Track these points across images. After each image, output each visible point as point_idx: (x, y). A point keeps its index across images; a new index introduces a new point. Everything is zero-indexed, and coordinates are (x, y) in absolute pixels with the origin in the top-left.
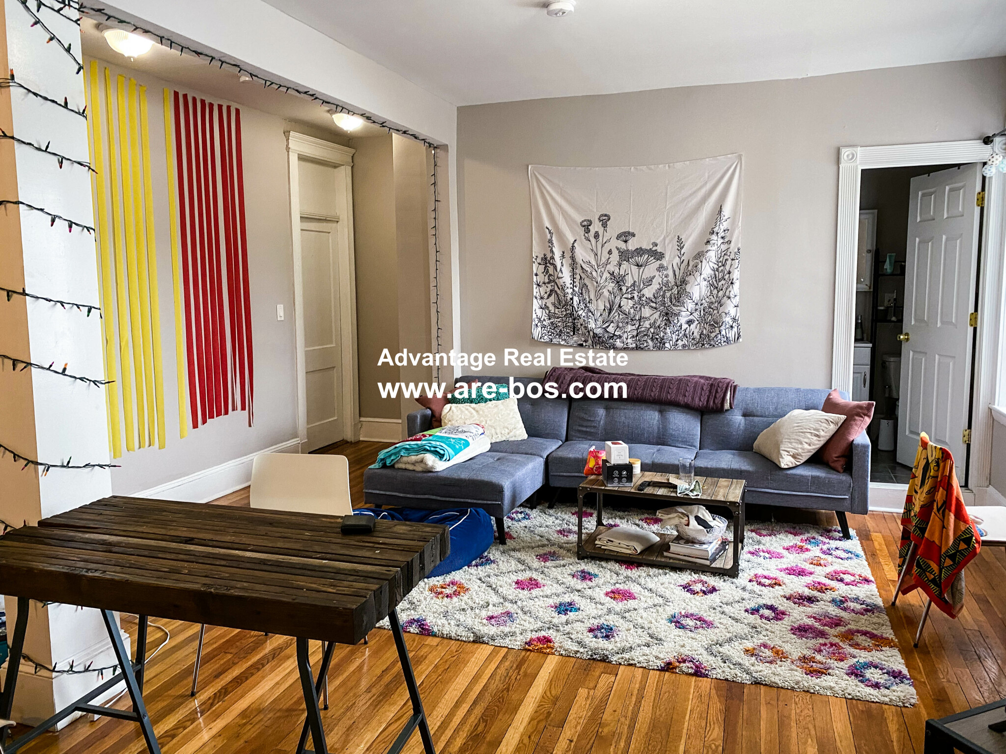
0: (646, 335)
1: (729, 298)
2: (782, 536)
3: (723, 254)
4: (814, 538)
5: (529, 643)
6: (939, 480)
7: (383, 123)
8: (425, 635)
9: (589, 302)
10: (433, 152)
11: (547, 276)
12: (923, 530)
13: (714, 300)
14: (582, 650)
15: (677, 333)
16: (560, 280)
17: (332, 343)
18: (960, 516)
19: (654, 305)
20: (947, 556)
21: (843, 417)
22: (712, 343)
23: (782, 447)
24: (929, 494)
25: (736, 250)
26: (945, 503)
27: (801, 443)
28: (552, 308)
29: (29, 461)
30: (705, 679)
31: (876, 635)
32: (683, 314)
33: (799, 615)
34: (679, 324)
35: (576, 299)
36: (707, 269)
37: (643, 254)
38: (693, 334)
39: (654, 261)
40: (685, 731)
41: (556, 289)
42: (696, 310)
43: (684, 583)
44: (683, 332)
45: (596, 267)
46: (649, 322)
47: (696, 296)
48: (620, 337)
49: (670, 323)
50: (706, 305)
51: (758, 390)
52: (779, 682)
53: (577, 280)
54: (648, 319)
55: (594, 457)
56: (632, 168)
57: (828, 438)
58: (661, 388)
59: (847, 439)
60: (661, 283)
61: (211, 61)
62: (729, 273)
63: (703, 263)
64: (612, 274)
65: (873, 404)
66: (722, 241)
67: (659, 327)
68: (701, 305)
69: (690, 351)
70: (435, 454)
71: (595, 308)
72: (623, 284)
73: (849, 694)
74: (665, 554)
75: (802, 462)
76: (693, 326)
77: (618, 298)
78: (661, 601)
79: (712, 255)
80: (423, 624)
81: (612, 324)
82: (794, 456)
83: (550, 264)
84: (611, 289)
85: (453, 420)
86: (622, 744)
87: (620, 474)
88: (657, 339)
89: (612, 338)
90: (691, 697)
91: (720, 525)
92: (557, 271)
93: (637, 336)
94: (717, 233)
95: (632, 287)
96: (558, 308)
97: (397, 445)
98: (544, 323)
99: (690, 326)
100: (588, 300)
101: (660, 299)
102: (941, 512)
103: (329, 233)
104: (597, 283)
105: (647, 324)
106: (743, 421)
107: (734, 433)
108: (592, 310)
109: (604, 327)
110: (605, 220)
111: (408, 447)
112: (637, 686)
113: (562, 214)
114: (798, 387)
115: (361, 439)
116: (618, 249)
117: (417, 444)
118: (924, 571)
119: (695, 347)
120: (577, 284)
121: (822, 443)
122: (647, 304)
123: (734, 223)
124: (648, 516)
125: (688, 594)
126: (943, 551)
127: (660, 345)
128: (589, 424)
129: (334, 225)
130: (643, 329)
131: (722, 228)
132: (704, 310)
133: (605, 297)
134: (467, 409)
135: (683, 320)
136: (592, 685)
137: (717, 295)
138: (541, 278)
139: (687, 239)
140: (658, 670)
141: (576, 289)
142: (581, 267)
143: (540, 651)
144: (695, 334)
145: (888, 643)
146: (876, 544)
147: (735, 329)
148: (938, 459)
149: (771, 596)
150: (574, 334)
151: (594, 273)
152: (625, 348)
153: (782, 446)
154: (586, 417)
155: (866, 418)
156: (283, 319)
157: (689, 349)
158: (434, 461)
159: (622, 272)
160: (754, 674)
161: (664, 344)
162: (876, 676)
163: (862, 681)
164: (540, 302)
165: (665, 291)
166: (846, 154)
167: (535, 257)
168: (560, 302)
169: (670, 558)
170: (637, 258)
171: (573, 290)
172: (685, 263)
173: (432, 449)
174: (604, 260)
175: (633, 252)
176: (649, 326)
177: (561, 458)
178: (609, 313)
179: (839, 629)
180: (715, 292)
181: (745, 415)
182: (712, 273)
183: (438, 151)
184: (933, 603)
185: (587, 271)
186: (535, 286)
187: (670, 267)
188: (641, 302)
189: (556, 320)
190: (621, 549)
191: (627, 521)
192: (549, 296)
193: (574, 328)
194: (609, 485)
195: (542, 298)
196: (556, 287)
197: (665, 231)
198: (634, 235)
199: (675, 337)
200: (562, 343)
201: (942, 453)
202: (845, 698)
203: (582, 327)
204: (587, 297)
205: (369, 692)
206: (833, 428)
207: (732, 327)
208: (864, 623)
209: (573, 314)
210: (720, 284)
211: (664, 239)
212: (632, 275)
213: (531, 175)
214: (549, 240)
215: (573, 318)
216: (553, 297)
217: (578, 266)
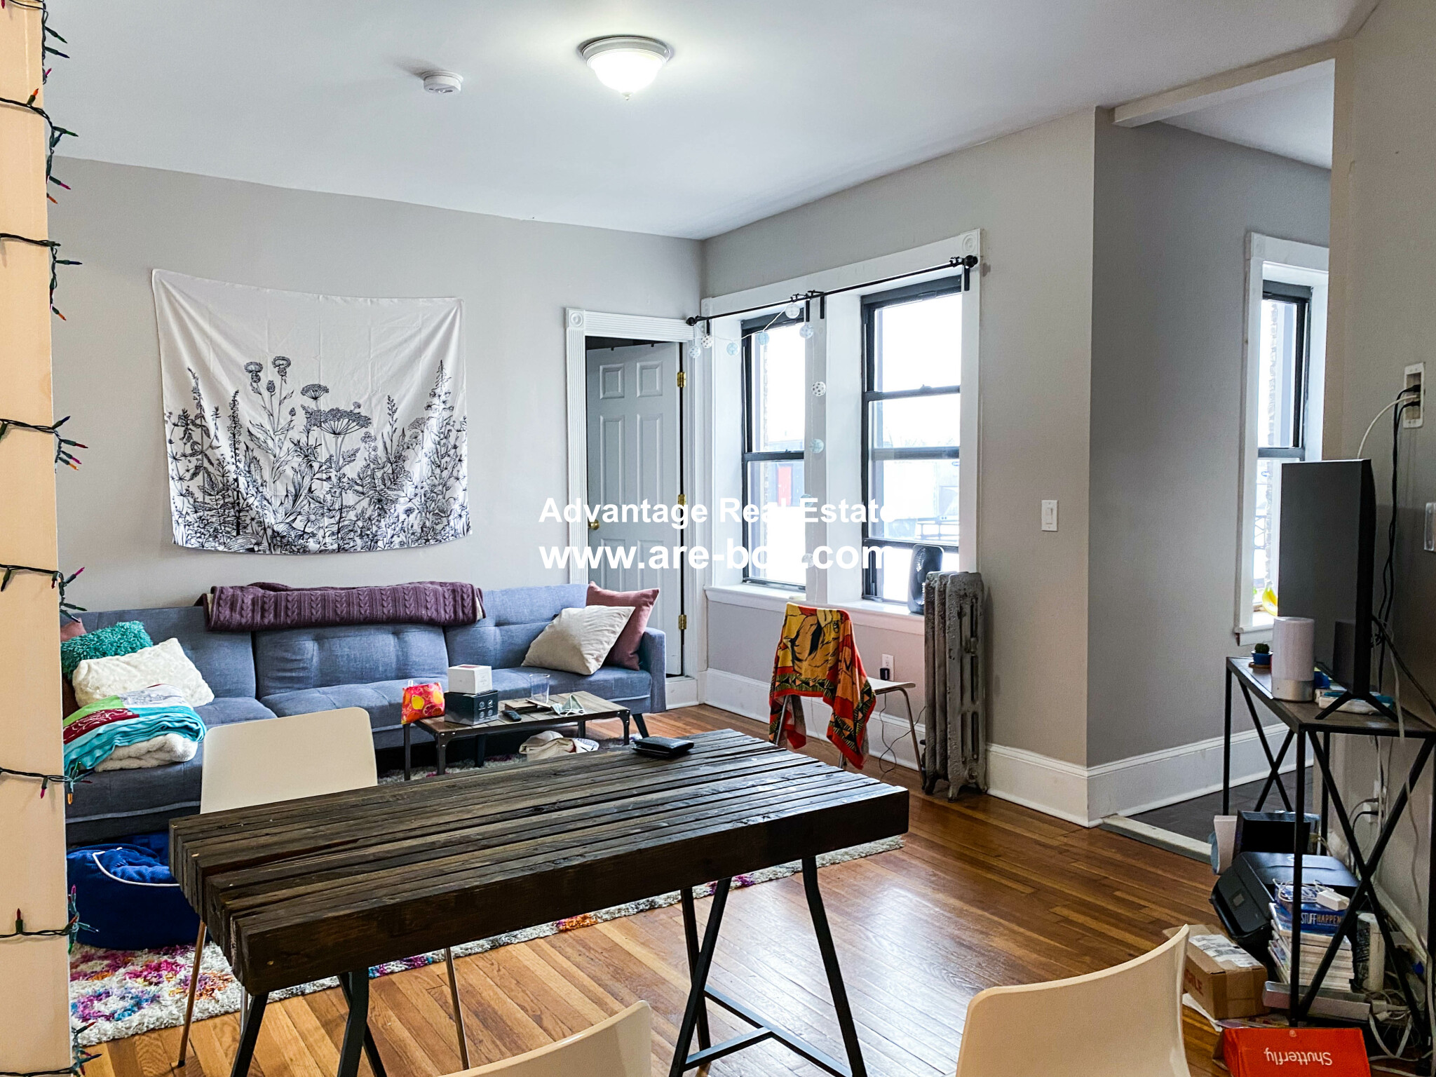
0: (352, 531)
1: (458, 479)
3: (445, 422)
8: (420, 966)
9: (262, 485)
11: (189, 444)
13: (437, 483)
15: (393, 526)
16: (216, 451)
19: (360, 489)
20: (857, 710)
21: (633, 608)
22: (438, 537)
25: (462, 419)
28: (199, 495)
32: (401, 500)
34: (396, 514)
35: (242, 480)
36: (429, 440)
37: (341, 417)
38: (412, 526)
39: (357, 427)
41: (206, 464)
42: (416, 495)
44: (400, 525)
45: (272, 433)
46: (354, 512)
47: (416, 478)
48: (314, 535)
49: (386, 512)
50: (427, 489)
51: (505, 592)
53: (241, 452)
54: (353, 508)
55: (420, 694)
56: (321, 297)
58: (394, 600)
59: (640, 632)
60: (367, 458)
62: (455, 447)
63: (425, 434)
64: (298, 444)
66: (444, 406)
67: (370, 519)
68: (422, 488)
69: (409, 550)
70: (181, 732)
71: (272, 493)
72: (313, 458)
75: (602, 664)
76: (412, 516)
77: (307, 479)
79: (433, 426)
81: (299, 517)
82: (595, 659)
83: (196, 425)
84: (296, 466)
87: (486, 705)
88: (368, 535)
89: (301, 536)
92: (209, 436)
93: (338, 532)
94: (439, 396)
95: (328, 464)
96: (211, 495)
98: (188, 518)
99: (408, 516)
100: (260, 481)
101: (368, 480)
104: (275, 457)
105: (352, 516)
106: (498, 632)
108: (268, 497)
109: (287, 521)
110: (282, 365)
113: (214, 349)
116: (304, 408)
119: (416, 544)
120: (241, 457)
122: (350, 487)
123: (456, 385)
127: (372, 544)
128: (295, 665)
130: (346, 523)
131: (444, 390)
132: (425, 495)
133: (287, 477)
135: (400, 508)
137: (441, 475)
138: (177, 448)
139: (400, 403)
141: (241, 465)
142: (249, 431)
144: (415, 527)
147: (464, 519)
150: (238, 534)
151: (270, 442)
152: (320, 552)
154: (289, 656)
157: (409, 547)
159: (312, 442)
161: (377, 542)
164: (178, 484)
165: (374, 469)
166: (573, 316)
167: (168, 414)
168: (213, 484)
170: (332, 422)
171: (237, 466)
172: (399, 432)
174: (283, 423)
175: (326, 414)
176: (355, 519)
178: (295, 501)
180: (438, 471)
181: (498, 624)
182: (434, 446)
185: (258, 439)
186: (170, 460)
187: (379, 437)
188: (341, 484)
189: (206, 513)
192: (195, 475)
193: (238, 524)
195: (181, 479)
196: (205, 461)
197: (369, 390)
198: (327, 391)
199: (390, 532)
200: (221, 548)
201: (838, 616)
203: (254, 523)
204: (258, 477)
206: (625, 621)
207: (460, 516)
209: (238, 504)
210: (443, 461)
211: (370, 399)
212: (327, 446)
213: (156, 282)
214: (195, 389)
215: (237, 508)
216: (200, 477)
217: (244, 431)
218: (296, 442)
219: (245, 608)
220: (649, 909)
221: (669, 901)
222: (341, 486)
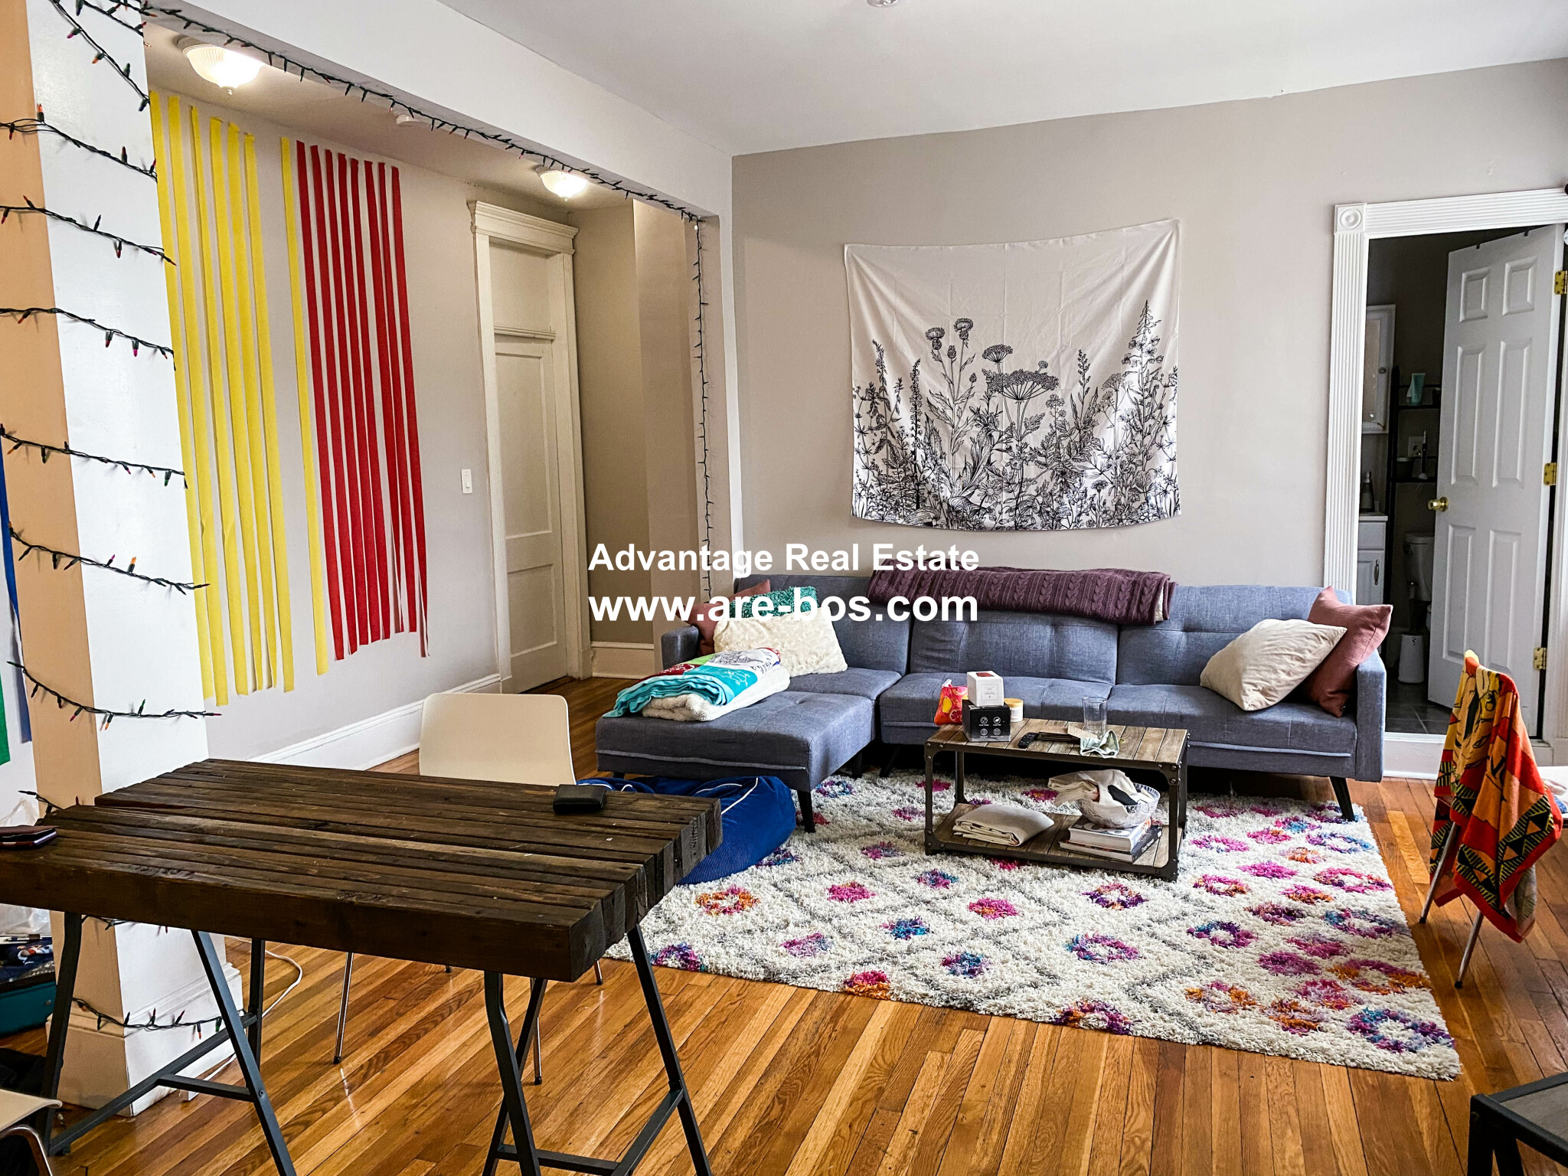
0: (1031, 507)
1: (1161, 446)
2: (1246, 816)
3: (1151, 377)
4: (1296, 819)
5: (850, 983)
6: (1494, 725)
7: (617, 183)
8: (690, 970)
9: (941, 457)
10: (696, 228)
11: (875, 417)
12: (1469, 805)
13: (1137, 451)
14: (932, 993)
15: (1080, 502)
16: (896, 423)
17: (546, 528)
18: (1529, 780)
19: (1042, 460)
20: (1508, 844)
21: (1342, 630)
22: (1135, 517)
23: (1246, 678)
24: (1479, 747)
25: (1171, 371)
26: (1503, 760)
27: (1275, 671)
28: (883, 468)
29: (82, 708)
30: (1125, 1037)
31: (1395, 969)
32: (1089, 472)
33: (1274, 938)
34: (1082, 489)
35: (920, 452)
36: (1125, 403)
37: (1024, 380)
38: (1104, 503)
39: (1042, 390)
40: (1093, 1117)
41: (890, 437)
42: (1109, 466)
43: (1092, 890)
44: (1089, 502)
45: (951, 401)
46: (1035, 486)
47: (1109, 445)
48: (990, 511)
49: (1069, 487)
50: (1125, 458)
51: (1206, 591)
52: (1241, 1042)
53: (922, 424)
54: (1032, 481)
55: (950, 697)
56: (1007, 245)
57: (1318, 662)
58: (1055, 588)
59: (1349, 665)
60: (1053, 425)
61: (348, 89)
62: (1161, 407)
63: (1119, 393)
64: (977, 412)
65: (1389, 609)
66: (1149, 357)
67: (1051, 494)
68: (1117, 458)
69: (1097, 531)
70: (705, 695)
71: (950, 466)
72: (993, 427)
73: (1353, 1060)
74: (1063, 845)
75: (1277, 700)
76: (1104, 492)
77: (986, 450)
78: (1055, 917)
79: (1133, 380)
80: (687, 954)
81: (977, 491)
82: (1264, 692)
83: (880, 398)
84: (974, 436)
85: (731, 642)
86: (995, 1137)
87: (991, 722)
88: (1048, 512)
89: (976, 512)
90: (1102, 1064)
91: (1148, 800)
92: (890, 409)
93: (1017, 508)
94: (1141, 345)
95: (1009, 433)
96: (893, 468)
97: (646, 682)
98: (871, 490)
99: (1099, 491)
100: (939, 453)
101: (1053, 450)
102: (1498, 775)
103: (539, 358)
104: (953, 427)
105: (1032, 490)
106: (1184, 638)
107: (1171, 658)
108: (946, 470)
109: (964, 495)
110: (964, 328)
111: (662, 683)
112: (1019, 1048)
113: (898, 320)
114: (1271, 585)
115: (595, 674)
116: (984, 371)
117: (676, 680)
118: (1471, 868)
119: (1107, 524)
120: (922, 429)
121: (1308, 671)
122: (1033, 458)
123: (1166, 330)
124: (1037, 788)
125: (1099, 907)
126: (1502, 836)
127: (1053, 522)
128: (942, 646)
129: (547, 346)
130: (1025, 498)
131: (1149, 337)
132: (1122, 467)
133: (966, 449)
134: (753, 626)
135: (1088, 483)
136: (947, 1047)
137: (1142, 442)
138: (866, 421)
139: (1092, 358)
140: (1052, 1023)
141: (921, 437)
142: (928, 401)
143: (867, 994)
144: (1108, 504)
145: (1414, 980)
146: (1395, 828)
147: (1171, 495)
148: (1493, 692)
149: (1227, 909)
150: (918, 507)
151: (949, 412)
152: (997, 528)
153: (1245, 676)
154: (938, 636)
155: (1378, 631)
156: (470, 491)
157: (1098, 527)
158: (702, 706)
159: (992, 410)
160: (1202, 1030)
161: (1059, 521)
162: (1395, 1032)
163: (1373, 1041)
164: (864, 458)
165: (1060, 437)
166: (1344, 216)
167: (856, 389)
168: (895, 458)
169: (1070, 852)
170: (1015, 387)
171: (916, 439)
172: (1091, 393)
173: (700, 686)
174: (963, 390)
175: (1009, 377)
176: (1036, 494)
177: (900, 699)
178: (973, 474)
179: (1336, 959)
180: (1139, 437)
181: (1186, 629)
182: (1134, 407)
183: (704, 225)
184: (1485, 919)
185: (937, 409)
186: (856, 434)
187: (1068, 400)
188: (1022, 455)
189: (889, 485)
190: (993, 838)
191: (1004, 796)
192: (879, 448)
193: (918, 499)
194: (973, 740)
195: (867, 452)
196: (889, 433)
197: (1058, 346)
198: (1010, 351)
199: (1076, 509)
200: (900, 521)
201: (1500, 683)
202: (1346, 1066)
203: (931, 496)
204: (938, 450)
205: (604, 1058)
206: (1325, 648)
207: (1165, 492)
208: (1377, 950)
209: (916, 477)
210: (1147, 424)
211: (1058, 356)
212: (1007, 411)
213: (848, 260)
214: (878, 361)
215: (916, 482)
216: (884, 450)
217: (924, 401)
218: (975, 411)
219: (903, 583)
220: (961, 1009)
221: (991, 1009)
222: (1022, 457)
